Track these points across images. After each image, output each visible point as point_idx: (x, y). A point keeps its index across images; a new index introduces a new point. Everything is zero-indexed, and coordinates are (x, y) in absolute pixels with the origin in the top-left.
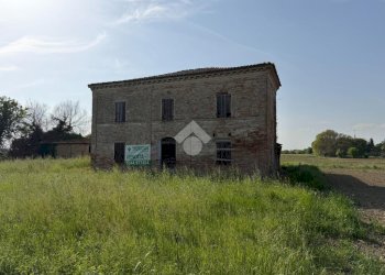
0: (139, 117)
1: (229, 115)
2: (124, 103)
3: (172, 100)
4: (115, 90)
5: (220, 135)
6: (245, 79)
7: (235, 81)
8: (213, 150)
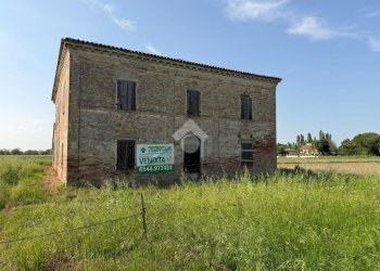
0: (157, 108)
1: (251, 118)
2: (134, 84)
3: (198, 93)
4: (117, 60)
5: (244, 137)
6: (262, 88)
7: (256, 87)
8: (239, 151)
